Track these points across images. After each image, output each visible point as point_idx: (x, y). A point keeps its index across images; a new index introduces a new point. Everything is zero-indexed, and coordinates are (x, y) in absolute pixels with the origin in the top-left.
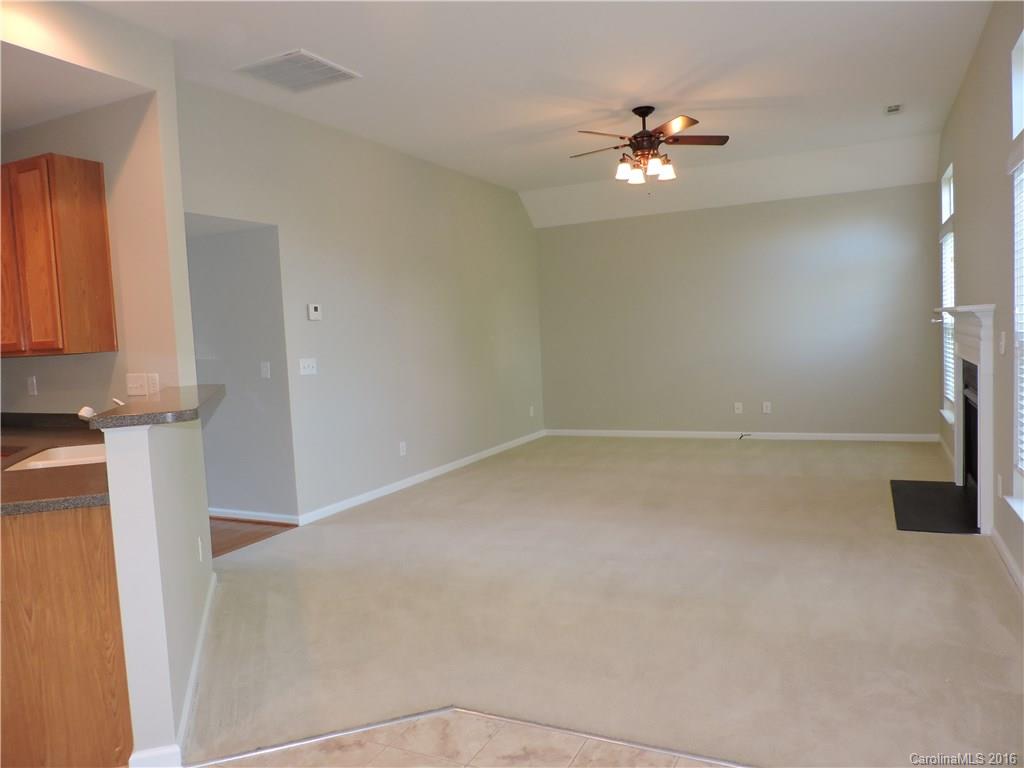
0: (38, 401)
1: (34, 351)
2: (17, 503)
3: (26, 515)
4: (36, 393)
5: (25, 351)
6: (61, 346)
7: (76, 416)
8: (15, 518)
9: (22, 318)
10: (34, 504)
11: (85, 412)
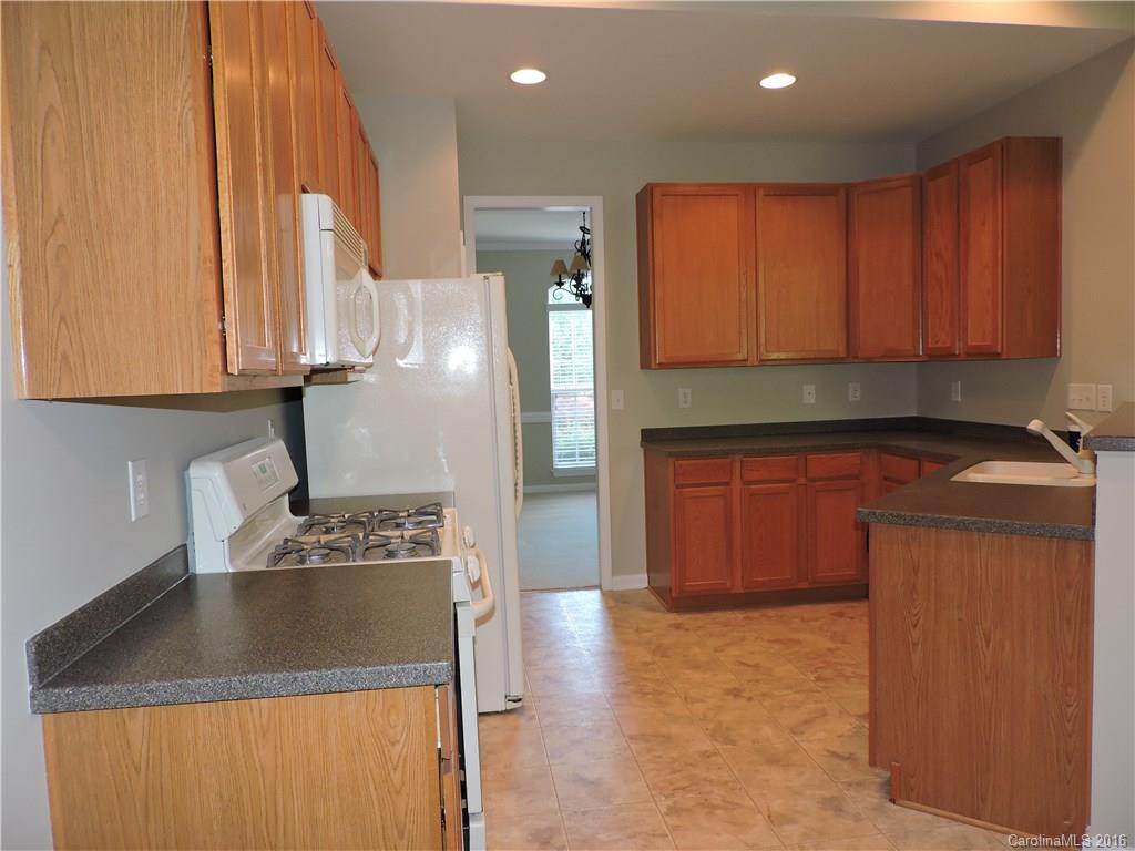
0: (963, 406)
1: (968, 354)
2: (989, 520)
3: (996, 535)
4: (959, 399)
5: (959, 355)
6: (999, 351)
7: (1025, 428)
8: (984, 536)
9: (959, 320)
10: (1007, 525)
11: (1035, 425)
